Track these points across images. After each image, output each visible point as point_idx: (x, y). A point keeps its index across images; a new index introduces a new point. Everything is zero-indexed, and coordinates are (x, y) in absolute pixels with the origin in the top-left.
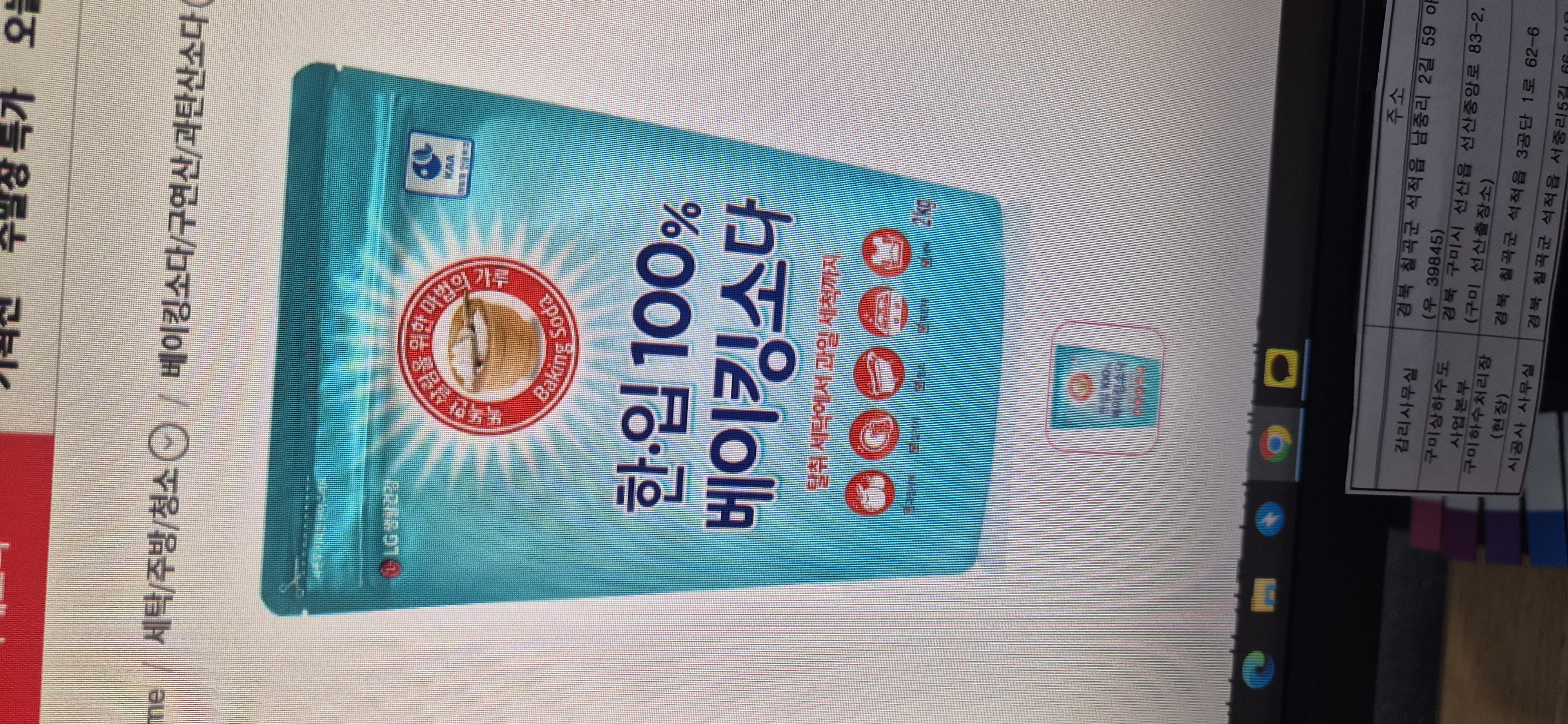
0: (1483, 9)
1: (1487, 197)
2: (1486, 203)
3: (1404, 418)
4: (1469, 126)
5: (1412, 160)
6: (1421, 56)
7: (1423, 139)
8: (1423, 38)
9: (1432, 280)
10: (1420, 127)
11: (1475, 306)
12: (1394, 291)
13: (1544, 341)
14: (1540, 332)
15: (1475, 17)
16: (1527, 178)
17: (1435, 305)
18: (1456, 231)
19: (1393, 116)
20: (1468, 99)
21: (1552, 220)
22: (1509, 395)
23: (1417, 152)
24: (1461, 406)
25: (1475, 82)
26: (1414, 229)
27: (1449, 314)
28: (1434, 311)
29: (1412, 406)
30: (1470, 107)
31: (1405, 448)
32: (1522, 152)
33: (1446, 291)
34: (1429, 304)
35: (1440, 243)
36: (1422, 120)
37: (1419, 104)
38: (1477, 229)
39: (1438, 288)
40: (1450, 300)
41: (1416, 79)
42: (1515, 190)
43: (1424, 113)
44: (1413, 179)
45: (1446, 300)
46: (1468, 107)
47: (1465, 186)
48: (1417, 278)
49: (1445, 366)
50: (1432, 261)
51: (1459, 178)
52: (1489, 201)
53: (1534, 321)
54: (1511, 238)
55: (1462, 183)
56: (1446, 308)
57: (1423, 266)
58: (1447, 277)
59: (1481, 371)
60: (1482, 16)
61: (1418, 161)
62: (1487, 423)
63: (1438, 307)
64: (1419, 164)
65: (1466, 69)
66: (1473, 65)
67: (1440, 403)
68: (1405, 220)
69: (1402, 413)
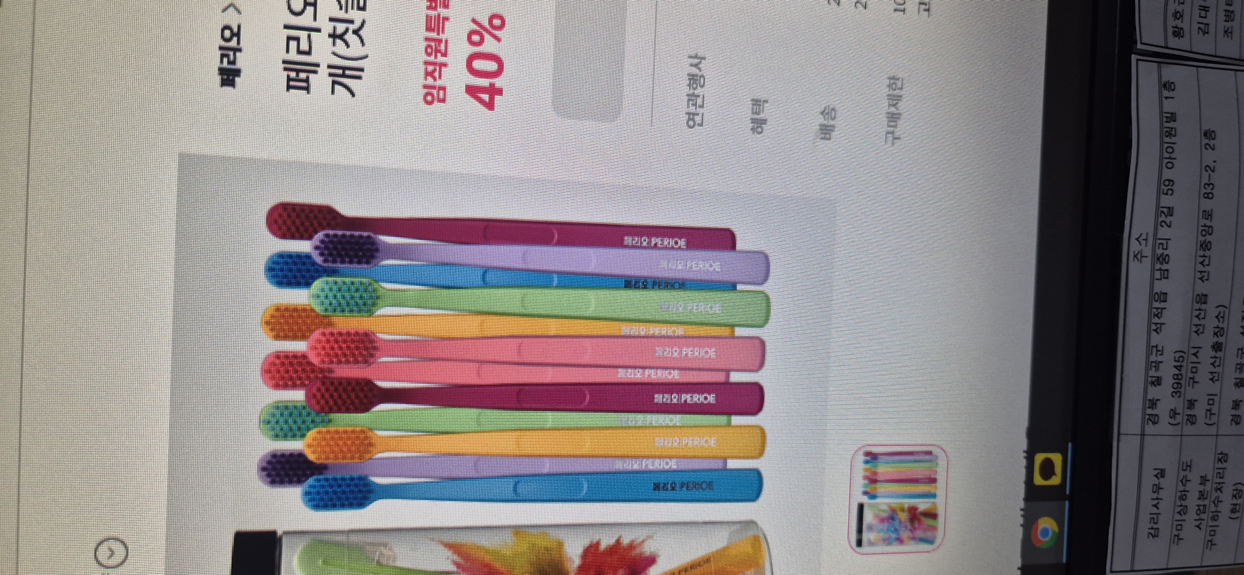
0: (1215, 162)
1: (1221, 319)
2: (1221, 325)
3: (1155, 510)
4: (1204, 261)
5: (1157, 293)
6: (1162, 204)
7: (1165, 275)
8: (1163, 190)
10: (1162, 264)
11: (1213, 412)
12: (1144, 404)
17: (1179, 414)
18: (1195, 351)
19: (1139, 256)
20: (1203, 239)
23: (1160, 286)
24: (1203, 495)
25: (1209, 224)
26: (1159, 351)
27: (1191, 420)
28: (1179, 419)
29: (1161, 499)
30: (1205, 246)
31: (1156, 535)
33: (1188, 401)
34: (1174, 413)
36: (1163, 259)
37: (1161, 246)
38: (1213, 347)
40: (1192, 408)
41: (1157, 225)
43: (1166, 252)
44: (1157, 308)
47: (1203, 313)
49: (1189, 464)
50: (1176, 377)
51: (1197, 306)
56: (1188, 415)
57: (1168, 382)
58: (1189, 389)
59: (1220, 465)
60: (1214, 167)
61: (1162, 293)
62: (1225, 508)
63: (1181, 415)
64: (1162, 295)
65: (1201, 214)
66: (1207, 209)
67: (1185, 495)
68: (1152, 344)
69: (1153, 506)
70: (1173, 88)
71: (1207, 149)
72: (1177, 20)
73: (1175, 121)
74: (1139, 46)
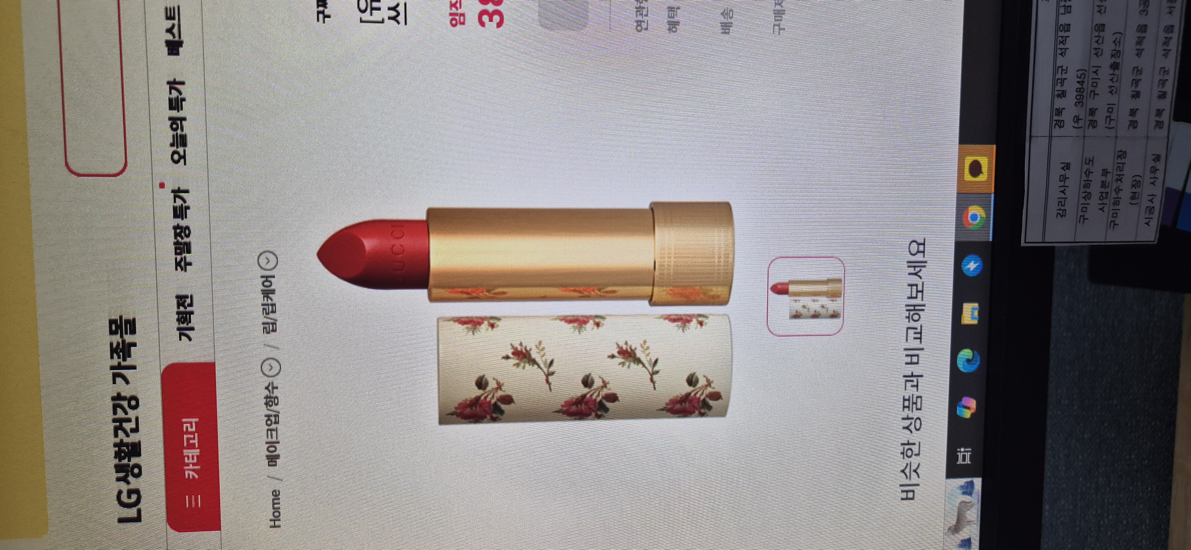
1: (1118, 44)
3: (1062, 195)
5: (1062, 25)
7: (1068, 10)
9: (1079, 103)
11: (1112, 118)
12: (1052, 113)
13: (1168, 138)
14: (1165, 132)
16: (1149, 29)
17: (1082, 119)
18: (1095, 69)
21: (1170, 55)
22: (1142, 175)
23: (1064, 19)
24: (1105, 184)
26: (1065, 70)
27: (1092, 124)
28: (1081, 123)
29: (1067, 186)
31: (1064, 215)
32: (1143, 11)
33: (1090, 109)
34: (1077, 119)
38: (1111, 66)
39: (1084, 107)
40: (1093, 115)
42: (1139, 38)
44: (1062, 37)
45: (1089, 115)
47: (1101, 39)
48: (1068, 103)
49: (1091, 160)
50: (1078, 90)
51: (1096, 34)
53: (1159, 125)
54: (1138, 70)
55: (1098, 36)
58: (1090, 100)
59: (1119, 161)
61: (1065, 25)
62: (1125, 195)
67: (1089, 184)
68: (1058, 65)
69: (1061, 192)
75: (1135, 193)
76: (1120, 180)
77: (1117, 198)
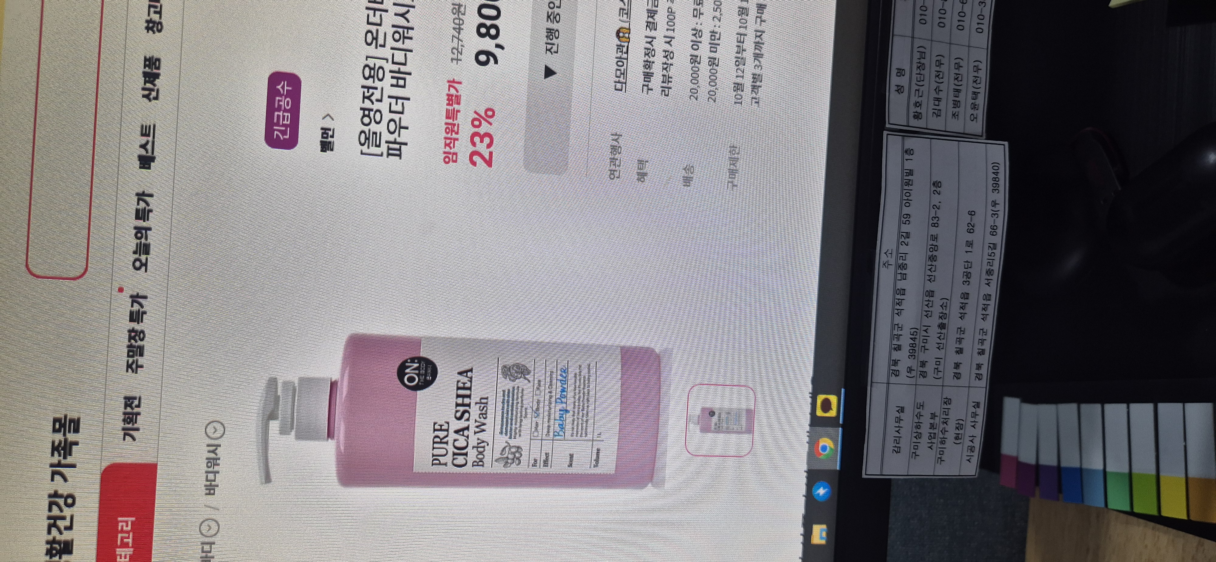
0: (940, 202)
1: (944, 308)
2: (944, 312)
3: (897, 434)
4: (932, 269)
5: (898, 289)
6: (901, 231)
7: (904, 277)
8: (903, 221)
9: (912, 356)
10: (902, 270)
11: (939, 370)
12: (889, 363)
13: (986, 388)
14: (984, 383)
15: (935, 207)
16: (970, 297)
17: (914, 370)
18: (926, 328)
19: (887, 264)
20: (931, 254)
21: (987, 319)
22: (964, 420)
23: (901, 285)
24: (933, 426)
25: (935, 244)
26: (900, 328)
27: (923, 375)
28: (914, 373)
29: (901, 427)
30: (933, 258)
31: (899, 451)
32: (966, 282)
33: (921, 362)
34: (910, 370)
35: (916, 335)
36: (903, 267)
37: (901, 258)
38: (939, 326)
39: (916, 360)
40: (924, 367)
41: (899, 244)
42: (962, 303)
43: (905, 262)
44: (898, 299)
45: (920, 367)
46: (931, 258)
47: (931, 303)
48: (903, 355)
49: (922, 404)
50: (911, 345)
51: (927, 298)
52: (946, 310)
53: (979, 377)
54: (961, 330)
55: (929, 301)
56: (921, 371)
57: (906, 348)
58: (921, 354)
59: (945, 406)
60: (939, 206)
61: (901, 289)
62: (950, 435)
63: (915, 372)
64: (902, 291)
65: (929, 236)
66: (934, 234)
67: (920, 425)
68: (894, 323)
69: (896, 431)
70: (912, 153)
71: (934, 194)
72: (917, 108)
73: (912, 175)
74: (887, 126)
75: (959, 434)
76: (946, 423)
77: (944, 438)
